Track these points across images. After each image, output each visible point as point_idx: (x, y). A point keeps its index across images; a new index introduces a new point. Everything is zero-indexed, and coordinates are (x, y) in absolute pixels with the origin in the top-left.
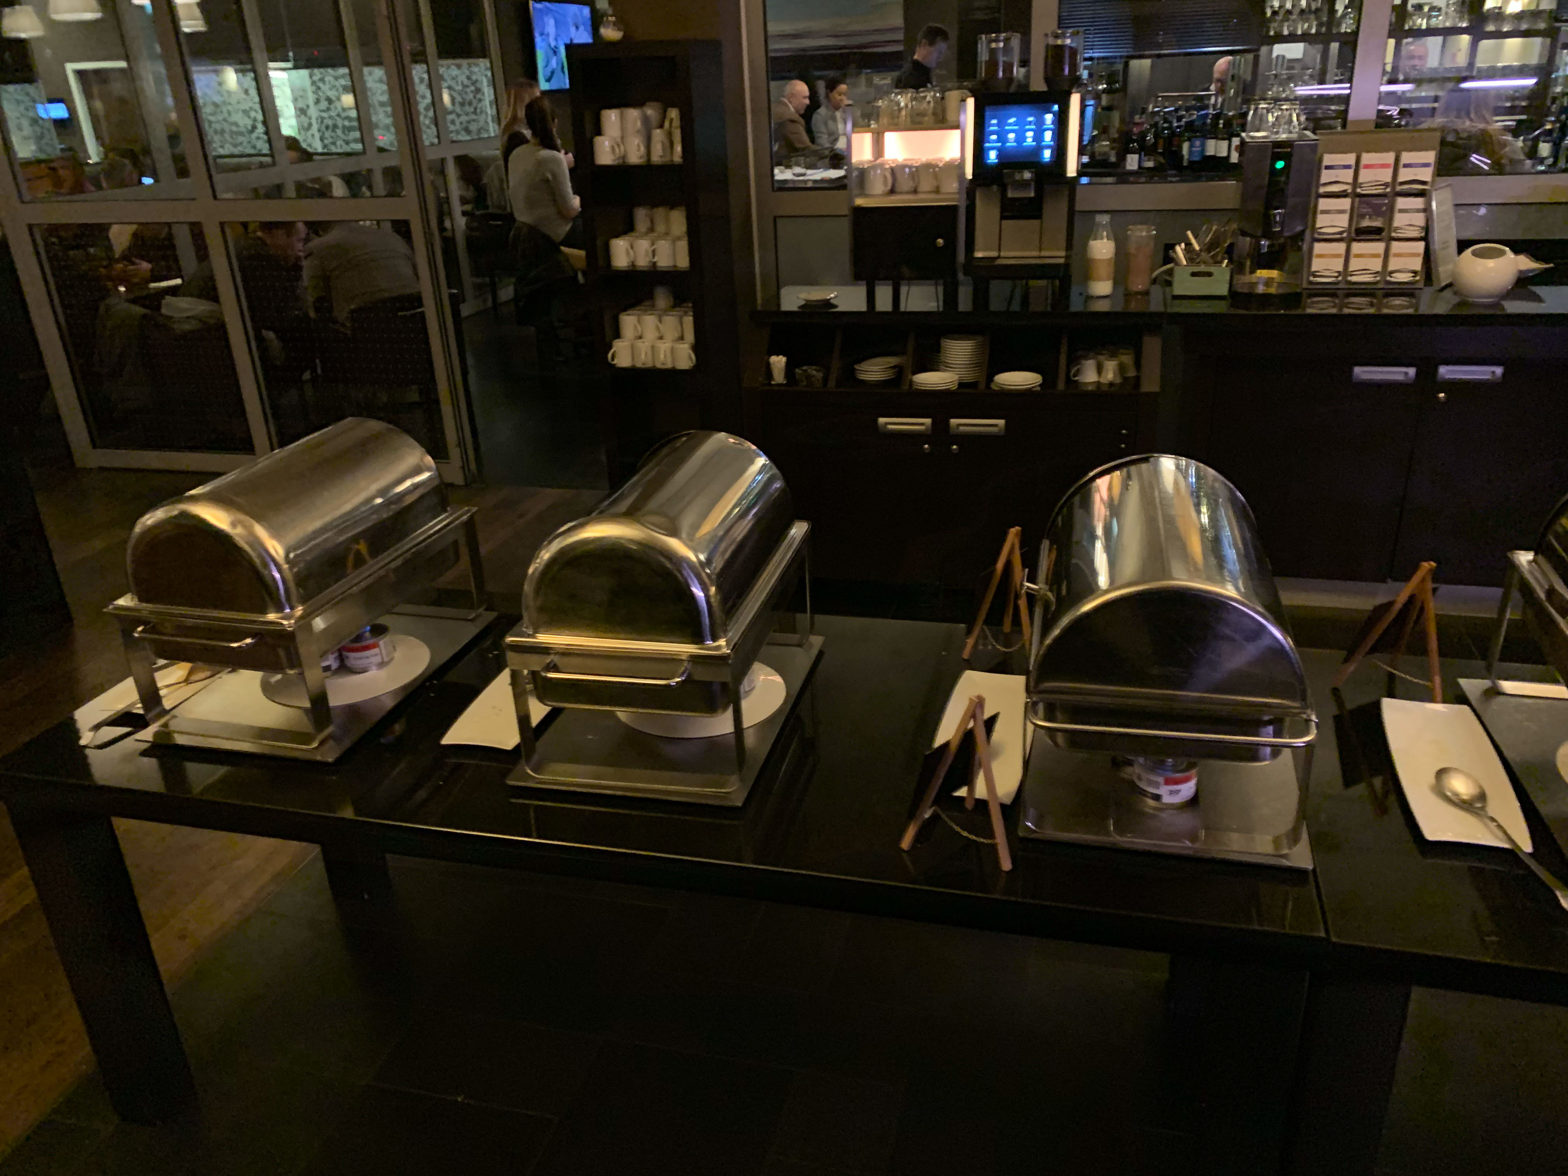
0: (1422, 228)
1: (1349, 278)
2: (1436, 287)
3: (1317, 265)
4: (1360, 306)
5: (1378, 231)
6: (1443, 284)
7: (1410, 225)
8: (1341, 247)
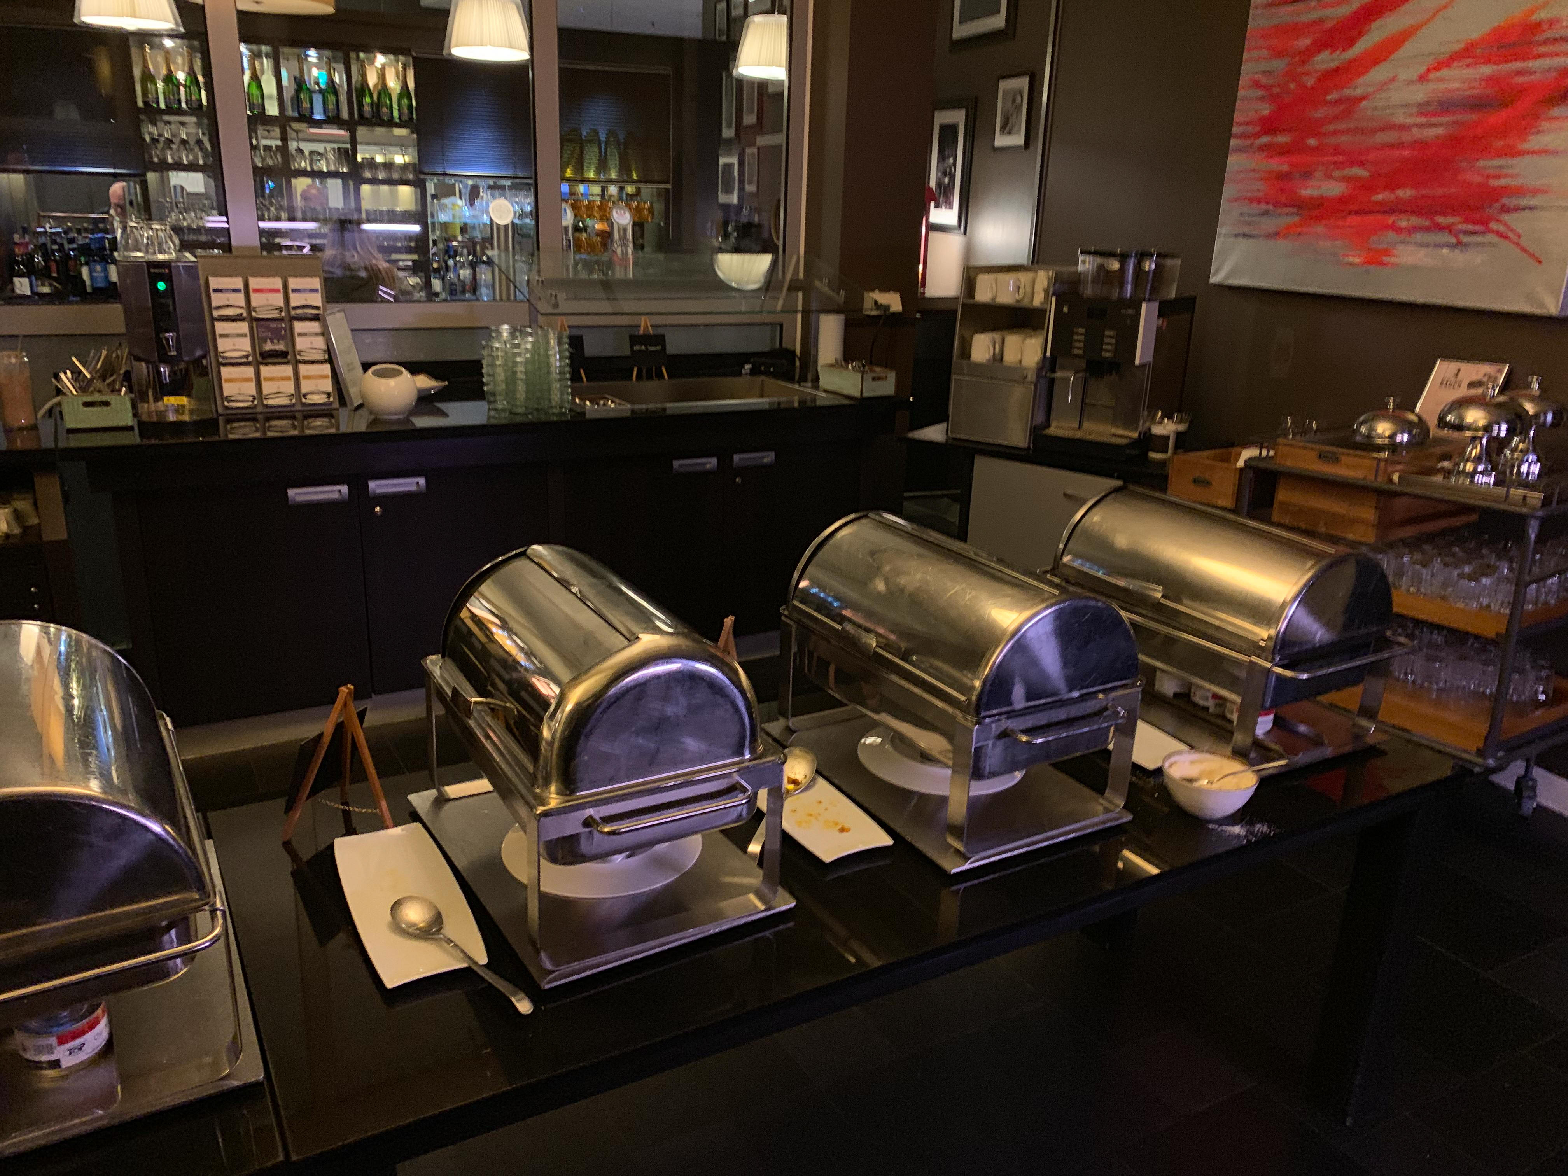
0: (325, 351)
1: (265, 402)
2: (350, 407)
3: (228, 390)
4: (281, 428)
5: (284, 354)
6: (356, 405)
7: (312, 348)
8: (250, 371)
